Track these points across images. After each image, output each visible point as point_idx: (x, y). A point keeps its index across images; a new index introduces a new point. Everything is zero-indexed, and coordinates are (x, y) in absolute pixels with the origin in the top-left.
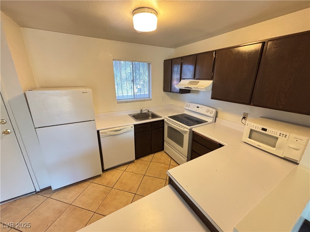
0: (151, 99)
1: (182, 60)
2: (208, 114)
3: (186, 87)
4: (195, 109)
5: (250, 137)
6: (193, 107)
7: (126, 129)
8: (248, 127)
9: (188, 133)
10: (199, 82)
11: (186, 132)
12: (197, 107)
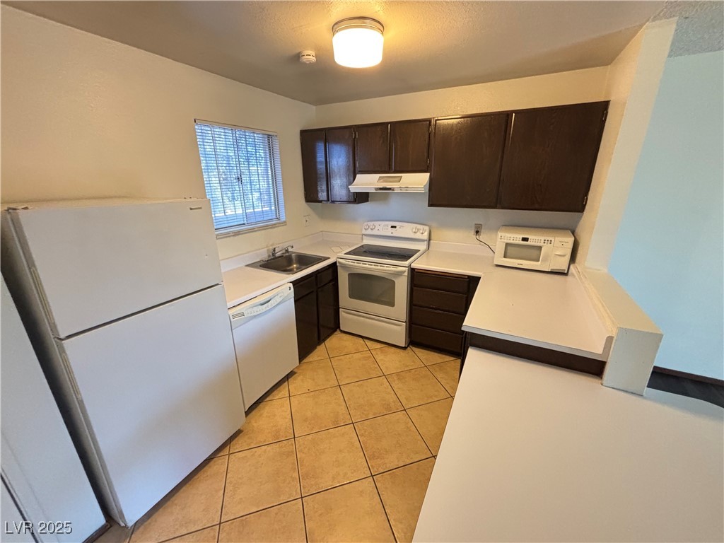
0: (285, 222)
1: (355, 134)
2: (418, 236)
3: (381, 187)
4: (389, 232)
5: (505, 256)
6: (383, 228)
7: (280, 295)
8: (503, 240)
9: (406, 274)
10: (401, 177)
11: (399, 274)
12: (392, 227)
